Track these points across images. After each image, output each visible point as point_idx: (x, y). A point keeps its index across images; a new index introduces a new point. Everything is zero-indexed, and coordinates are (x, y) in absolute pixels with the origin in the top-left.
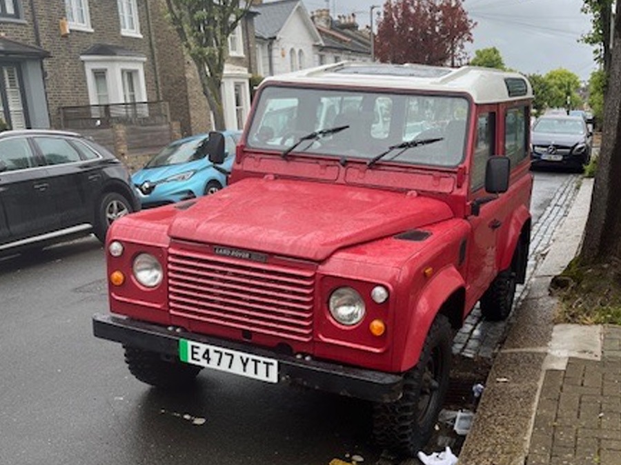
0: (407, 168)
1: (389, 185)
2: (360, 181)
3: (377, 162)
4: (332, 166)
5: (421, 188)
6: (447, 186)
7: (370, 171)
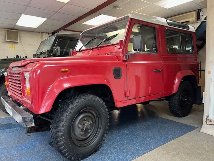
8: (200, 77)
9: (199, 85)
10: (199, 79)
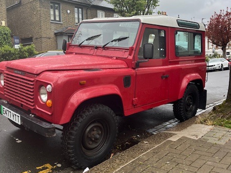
0: (115, 49)
1: (108, 55)
2: (100, 54)
3: (105, 47)
4: (93, 49)
5: (118, 56)
6: (126, 55)
7: (104, 50)
8: (206, 80)
9: (205, 89)
10: (206, 81)
